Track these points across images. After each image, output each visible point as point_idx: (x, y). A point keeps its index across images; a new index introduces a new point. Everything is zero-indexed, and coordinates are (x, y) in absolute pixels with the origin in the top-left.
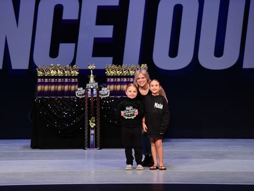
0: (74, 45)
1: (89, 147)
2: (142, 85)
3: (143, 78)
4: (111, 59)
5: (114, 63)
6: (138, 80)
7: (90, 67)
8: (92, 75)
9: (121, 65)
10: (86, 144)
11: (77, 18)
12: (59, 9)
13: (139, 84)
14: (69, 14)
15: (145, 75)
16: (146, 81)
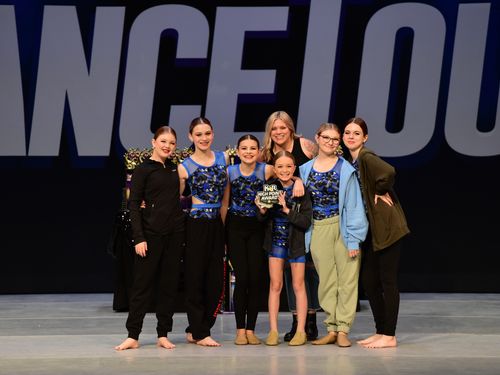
0: (198, 108)
2: (280, 142)
3: (283, 128)
6: (274, 132)
11: (205, 56)
13: (274, 138)
15: (286, 122)
16: (288, 135)
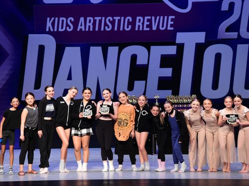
1: (155, 154)
4: (171, 91)
5: (173, 94)
7: (155, 97)
8: (157, 103)
9: (178, 95)
10: (153, 151)
12: (134, 58)
14: (141, 61)
